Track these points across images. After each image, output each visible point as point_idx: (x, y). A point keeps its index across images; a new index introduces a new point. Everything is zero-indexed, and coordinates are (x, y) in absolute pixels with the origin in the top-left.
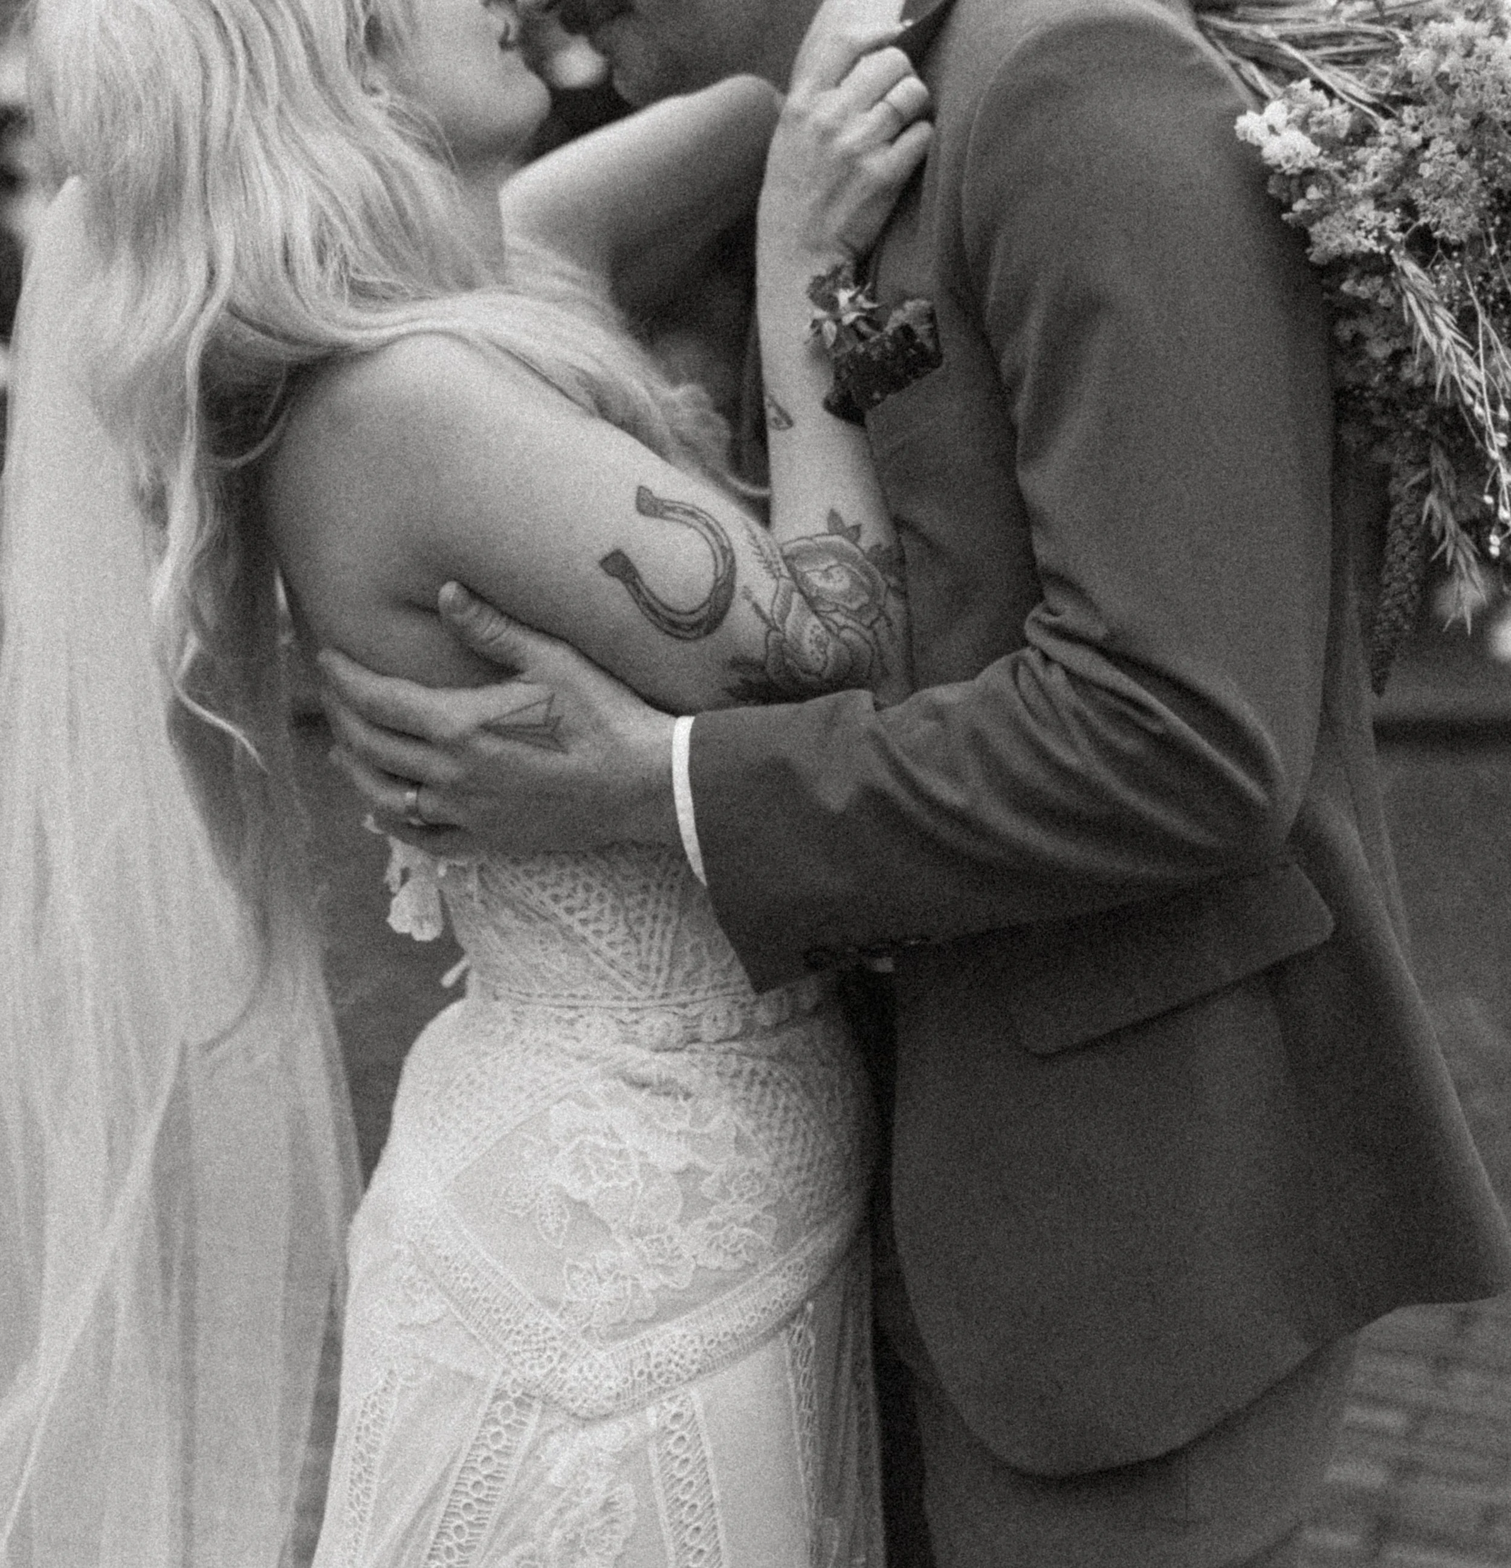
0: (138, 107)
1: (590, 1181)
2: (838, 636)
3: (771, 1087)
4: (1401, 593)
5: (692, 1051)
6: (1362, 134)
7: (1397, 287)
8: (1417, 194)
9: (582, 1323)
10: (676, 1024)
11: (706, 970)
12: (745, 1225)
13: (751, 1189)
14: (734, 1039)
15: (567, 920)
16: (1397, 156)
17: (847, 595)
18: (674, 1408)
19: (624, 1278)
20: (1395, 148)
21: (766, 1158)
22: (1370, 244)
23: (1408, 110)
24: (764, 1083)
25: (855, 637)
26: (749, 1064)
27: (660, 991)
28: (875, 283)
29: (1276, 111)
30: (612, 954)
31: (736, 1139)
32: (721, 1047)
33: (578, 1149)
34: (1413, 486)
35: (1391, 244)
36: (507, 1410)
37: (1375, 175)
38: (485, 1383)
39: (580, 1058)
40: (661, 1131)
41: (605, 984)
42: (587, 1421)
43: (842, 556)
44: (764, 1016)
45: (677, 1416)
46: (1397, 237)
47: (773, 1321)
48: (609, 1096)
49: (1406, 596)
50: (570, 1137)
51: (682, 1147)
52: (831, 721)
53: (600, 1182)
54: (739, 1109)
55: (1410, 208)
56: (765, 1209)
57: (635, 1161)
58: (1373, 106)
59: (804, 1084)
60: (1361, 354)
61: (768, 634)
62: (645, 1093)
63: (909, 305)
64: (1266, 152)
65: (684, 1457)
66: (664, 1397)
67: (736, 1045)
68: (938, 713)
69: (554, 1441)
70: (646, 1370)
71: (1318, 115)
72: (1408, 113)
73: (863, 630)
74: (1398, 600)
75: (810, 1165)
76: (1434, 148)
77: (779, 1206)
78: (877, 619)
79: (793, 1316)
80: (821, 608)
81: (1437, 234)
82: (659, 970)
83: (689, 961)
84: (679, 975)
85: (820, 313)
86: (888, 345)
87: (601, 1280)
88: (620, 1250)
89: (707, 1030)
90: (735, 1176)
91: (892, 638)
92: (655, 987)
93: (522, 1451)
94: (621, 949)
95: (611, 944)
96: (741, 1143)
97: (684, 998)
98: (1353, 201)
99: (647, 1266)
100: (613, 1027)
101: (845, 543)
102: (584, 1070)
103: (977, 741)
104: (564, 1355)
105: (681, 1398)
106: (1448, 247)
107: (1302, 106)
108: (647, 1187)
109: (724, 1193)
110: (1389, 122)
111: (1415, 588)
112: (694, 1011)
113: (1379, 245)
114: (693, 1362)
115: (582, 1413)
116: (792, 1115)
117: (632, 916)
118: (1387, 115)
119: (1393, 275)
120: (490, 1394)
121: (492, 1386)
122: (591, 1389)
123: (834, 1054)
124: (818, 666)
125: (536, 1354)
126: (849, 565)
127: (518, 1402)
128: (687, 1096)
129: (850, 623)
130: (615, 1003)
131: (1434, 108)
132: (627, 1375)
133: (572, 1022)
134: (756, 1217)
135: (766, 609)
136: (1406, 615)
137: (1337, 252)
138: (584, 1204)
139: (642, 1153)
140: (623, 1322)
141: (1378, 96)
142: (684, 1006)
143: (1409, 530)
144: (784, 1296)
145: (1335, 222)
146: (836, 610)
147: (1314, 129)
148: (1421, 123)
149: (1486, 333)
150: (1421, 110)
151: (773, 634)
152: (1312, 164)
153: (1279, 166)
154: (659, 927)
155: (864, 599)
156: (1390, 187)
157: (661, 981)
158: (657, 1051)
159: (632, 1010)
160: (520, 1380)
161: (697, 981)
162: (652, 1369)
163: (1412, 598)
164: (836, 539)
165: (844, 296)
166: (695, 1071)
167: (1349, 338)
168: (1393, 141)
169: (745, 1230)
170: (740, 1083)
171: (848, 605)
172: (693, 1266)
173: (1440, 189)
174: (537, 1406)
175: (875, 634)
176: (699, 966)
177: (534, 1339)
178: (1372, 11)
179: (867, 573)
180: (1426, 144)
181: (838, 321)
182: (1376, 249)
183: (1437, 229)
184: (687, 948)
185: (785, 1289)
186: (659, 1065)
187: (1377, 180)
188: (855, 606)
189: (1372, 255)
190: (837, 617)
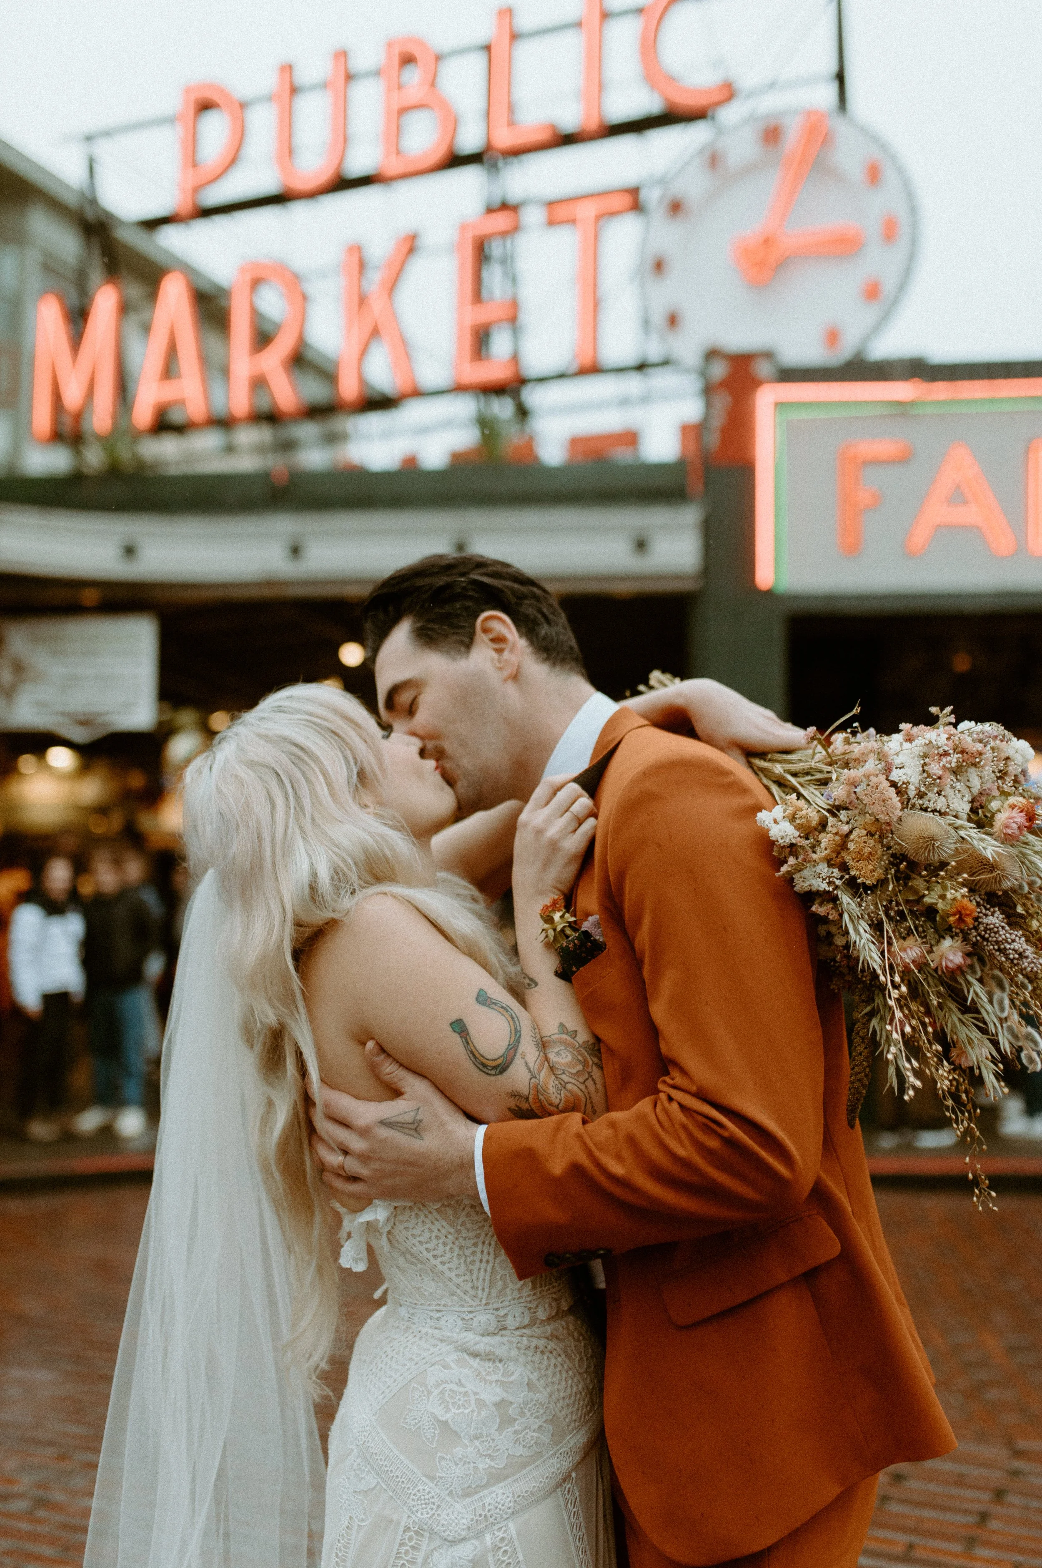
0: (238, 827)
1: (448, 1410)
2: (565, 1088)
3: (547, 1354)
4: (860, 1073)
5: (502, 1336)
6: (823, 825)
7: (840, 909)
8: (847, 858)
9: (448, 1488)
10: (492, 1318)
11: (508, 1291)
12: (534, 1431)
13: (537, 1412)
14: (524, 1327)
15: (433, 1261)
16: (837, 838)
17: (569, 1065)
18: (501, 1534)
19: (469, 1463)
20: (836, 834)
21: (546, 1394)
22: (824, 886)
23: (843, 812)
24: (542, 1352)
25: (575, 1089)
26: (535, 1342)
27: (484, 1302)
28: (575, 907)
29: (778, 811)
30: (459, 1281)
31: (528, 1384)
32: (518, 1333)
33: (442, 1392)
34: (866, 1014)
35: (837, 887)
36: (410, 1539)
37: (826, 849)
38: (399, 1524)
39: (442, 1341)
40: (486, 1381)
41: (454, 1297)
42: (453, 1543)
43: (567, 1045)
44: (542, 1314)
45: (503, 1539)
46: (838, 882)
47: (553, 1483)
48: (458, 1361)
49: (863, 1074)
50: (437, 1385)
51: (498, 1390)
52: (558, 1128)
53: (453, 1410)
54: (528, 1367)
55: (844, 867)
56: (545, 1421)
57: (473, 1398)
58: (828, 811)
59: (565, 1352)
60: (831, 943)
61: (531, 1079)
62: (478, 1360)
63: (591, 919)
64: (771, 833)
65: (504, 1548)
66: (495, 1527)
67: (527, 1331)
68: (613, 1125)
69: (436, 1554)
70: (483, 1514)
71: (800, 814)
72: (843, 815)
73: (579, 1085)
74: (859, 1077)
75: (570, 1396)
76: (855, 833)
77: (552, 1421)
78: (587, 1079)
79: (564, 1480)
80: (557, 1073)
81: (859, 881)
82: (483, 1289)
83: (500, 1284)
84: (494, 1293)
85: (546, 926)
86: (576, 941)
87: (456, 1464)
88: (467, 1447)
89: (511, 1322)
90: (527, 1404)
91: (597, 1090)
92: (481, 1300)
93: (420, 1560)
94: (462, 1278)
95: (458, 1276)
96: (530, 1385)
97: (496, 1306)
98: (815, 863)
99: (481, 1456)
100: (460, 1322)
101: (569, 1038)
102: (444, 1348)
103: (631, 1140)
104: (439, 1506)
105: (504, 1529)
106: (866, 888)
107: (791, 809)
108: (479, 1413)
109: (522, 1414)
110: (835, 819)
111: (868, 1070)
112: (502, 1312)
113: (829, 886)
114: (509, 1508)
115: (450, 1538)
116: (558, 1369)
117: (469, 1260)
118: (834, 815)
119: (838, 902)
120: (402, 1528)
121: (403, 1524)
122: (454, 1524)
123: (581, 1334)
124: (556, 1101)
125: (424, 1506)
126: (571, 1050)
127: (416, 1533)
128: (501, 1361)
129: (571, 1080)
130: (461, 1309)
131: (857, 812)
132: (473, 1516)
133: (438, 1319)
134: (541, 1426)
135: (531, 1065)
136: (863, 1086)
137: (807, 889)
138: (446, 1423)
139: (476, 1394)
140: (470, 1487)
141: (829, 805)
142: (497, 1309)
143: (863, 1038)
144: (558, 1469)
145: (806, 873)
146: (564, 1073)
147: (798, 821)
148: (850, 820)
149: (887, 932)
150: (850, 812)
151: (533, 1080)
152: (794, 841)
153: (778, 841)
154: (484, 1265)
155: (580, 1067)
156: (834, 855)
157: (485, 1297)
158: (483, 1335)
159: (470, 1312)
160: (417, 1520)
161: (506, 1295)
162: (486, 1512)
163: (866, 1076)
164: (564, 1036)
165: (557, 916)
166: (504, 1347)
167: (825, 934)
168: (834, 830)
169: (534, 1434)
170: (530, 1353)
171: (570, 1071)
172: (507, 1454)
173: (860, 856)
174: (426, 1534)
175: (586, 1087)
176: (505, 1286)
177: (422, 1497)
178: (825, 758)
179: (581, 1055)
180: (851, 832)
181: (555, 930)
182: (827, 889)
183: (859, 878)
184: (498, 1277)
185: (558, 1466)
186: (484, 1344)
187: (826, 852)
188: (574, 1071)
189: (826, 892)
190: (564, 1077)
